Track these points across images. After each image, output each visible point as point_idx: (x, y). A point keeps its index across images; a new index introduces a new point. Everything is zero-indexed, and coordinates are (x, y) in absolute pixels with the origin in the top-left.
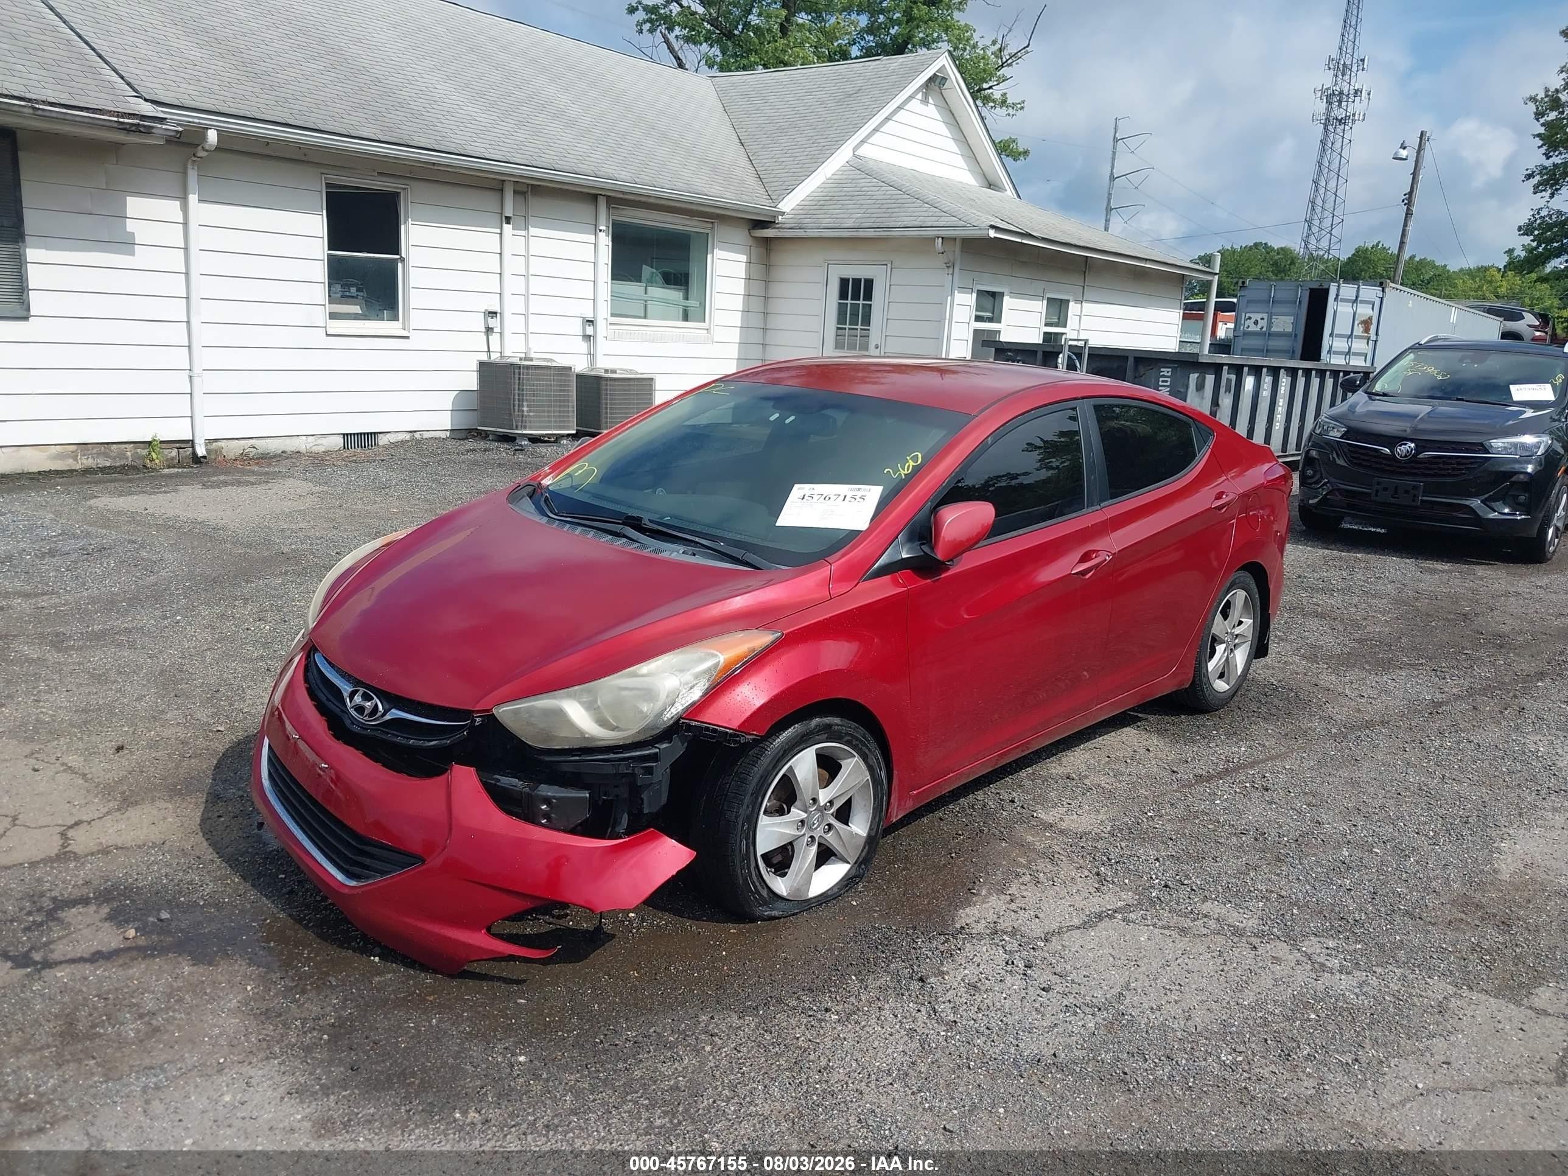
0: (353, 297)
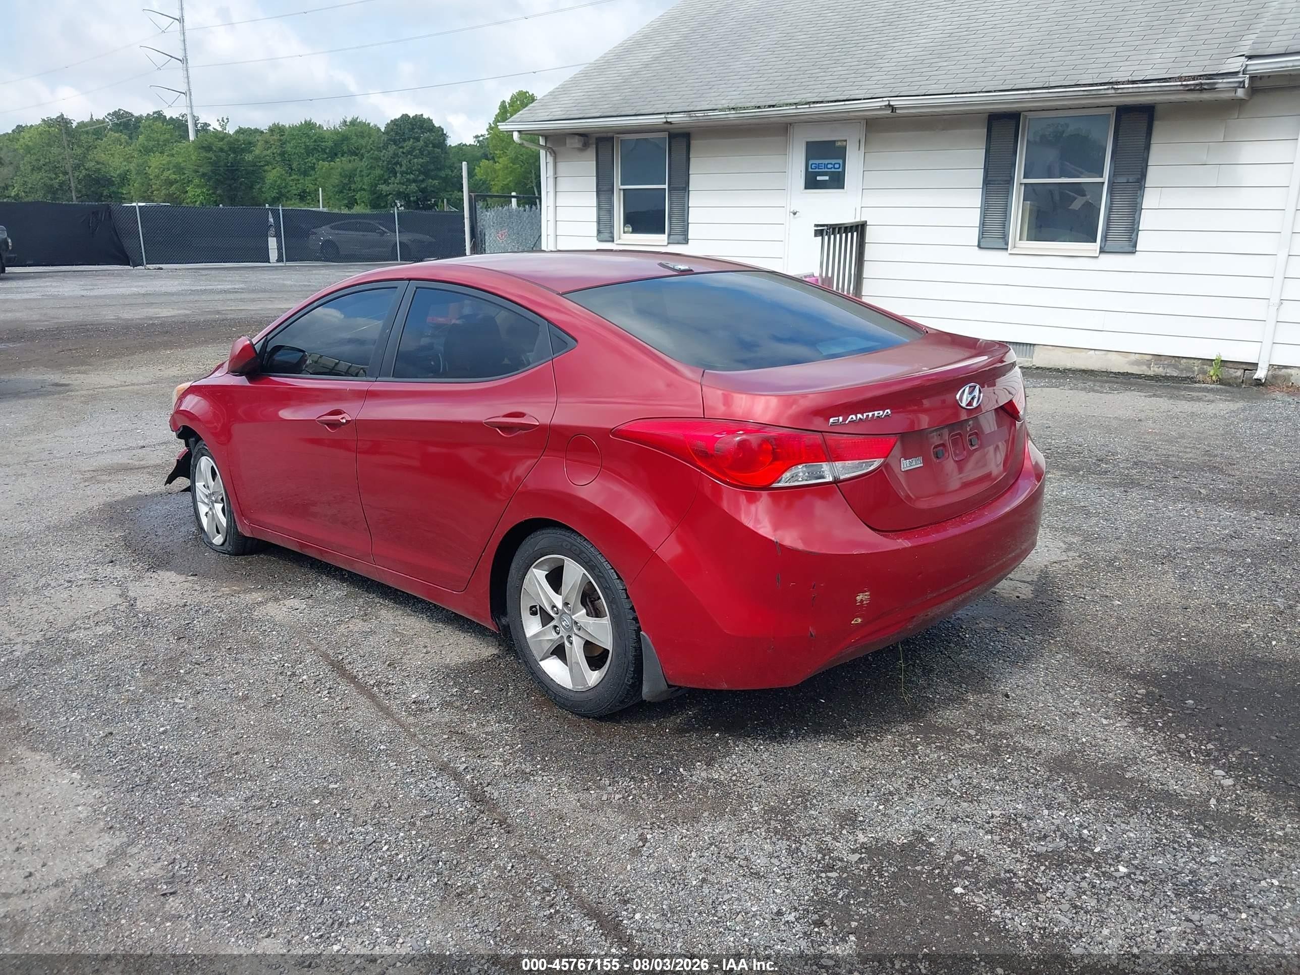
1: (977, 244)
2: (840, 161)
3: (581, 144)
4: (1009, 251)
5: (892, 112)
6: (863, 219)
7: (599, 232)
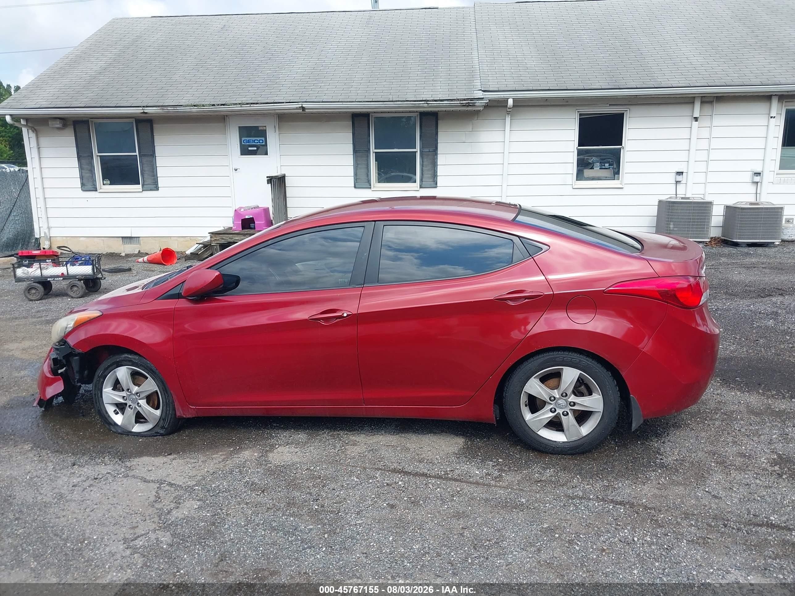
0: (606, 169)
1: (353, 186)
2: (263, 139)
3: (61, 125)
4: (372, 189)
5: (303, 111)
6: (283, 173)
7: (83, 185)
